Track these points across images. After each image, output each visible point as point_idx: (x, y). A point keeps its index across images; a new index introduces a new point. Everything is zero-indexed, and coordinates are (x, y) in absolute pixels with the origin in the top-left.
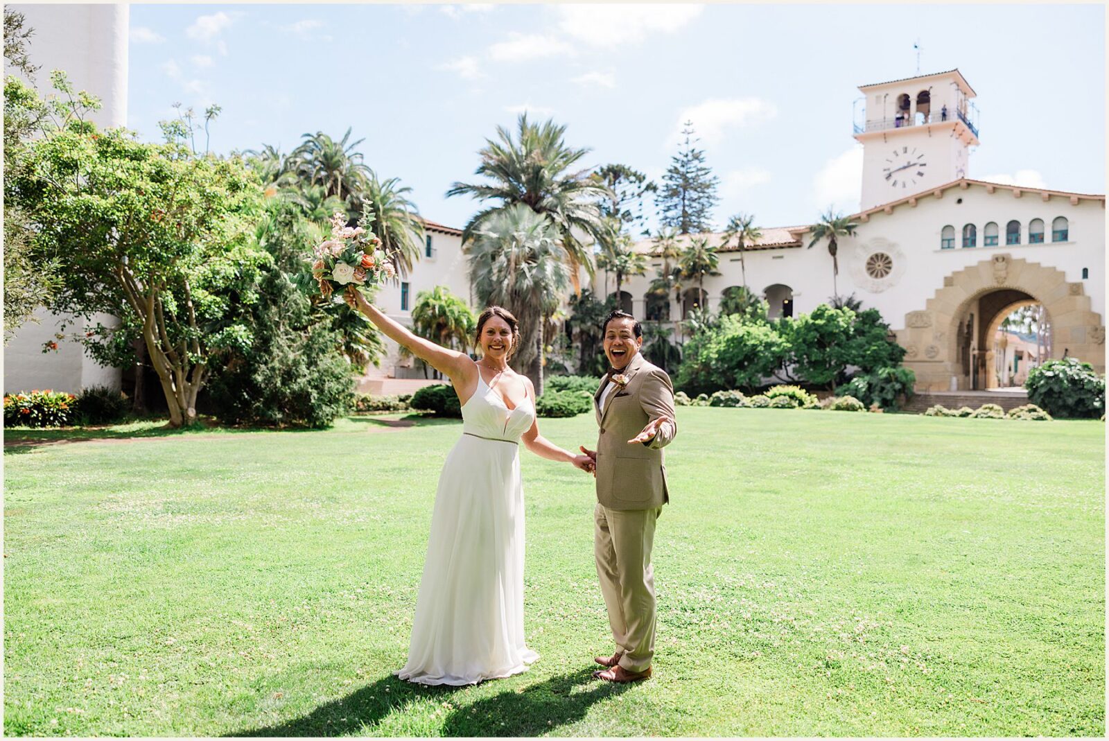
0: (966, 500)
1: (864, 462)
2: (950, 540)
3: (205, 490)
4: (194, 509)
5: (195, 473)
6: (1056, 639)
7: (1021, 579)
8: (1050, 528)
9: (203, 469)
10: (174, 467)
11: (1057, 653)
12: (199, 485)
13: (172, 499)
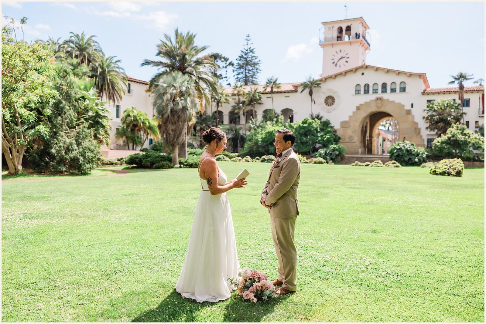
0: (384, 203)
1: (336, 187)
2: (385, 222)
3: (40, 206)
4: (40, 216)
5: (31, 198)
6: (444, 264)
7: (420, 238)
8: (421, 215)
9: (34, 196)
10: (20, 195)
11: (447, 270)
12: (36, 204)
13: (26, 212)
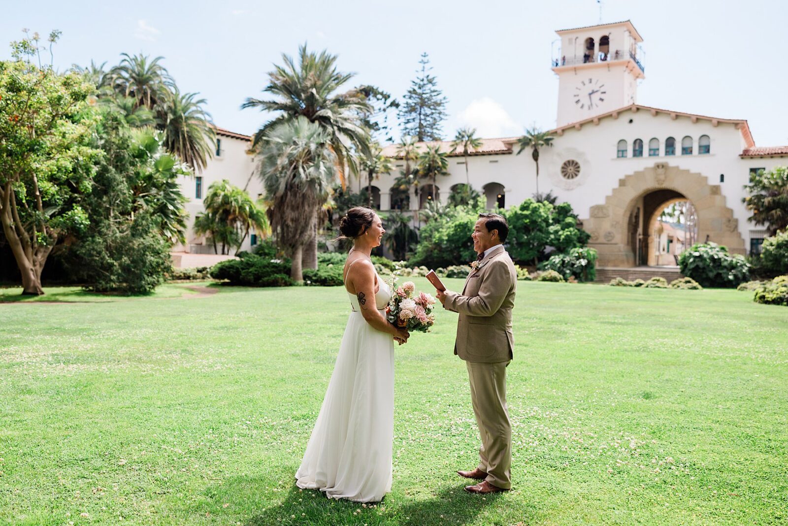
0: (667, 350)
1: (581, 321)
2: (667, 380)
3: (79, 345)
4: (79, 360)
5: (62, 331)
6: (769, 450)
7: (728, 408)
8: (734, 371)
9: (67, 327)
10: (42, 326)
11: (773, 461)
12: (71, 340)
13: (56, 352)
